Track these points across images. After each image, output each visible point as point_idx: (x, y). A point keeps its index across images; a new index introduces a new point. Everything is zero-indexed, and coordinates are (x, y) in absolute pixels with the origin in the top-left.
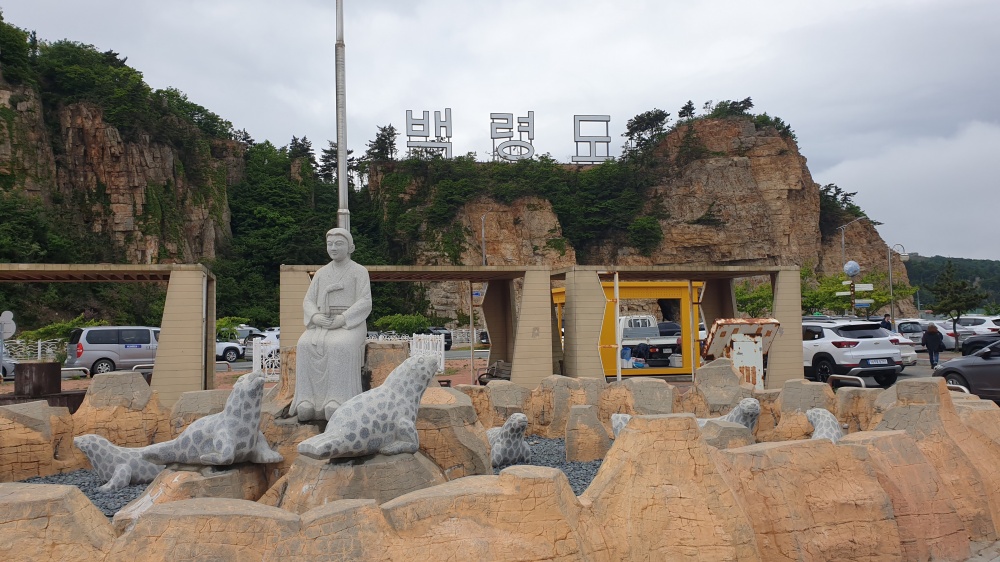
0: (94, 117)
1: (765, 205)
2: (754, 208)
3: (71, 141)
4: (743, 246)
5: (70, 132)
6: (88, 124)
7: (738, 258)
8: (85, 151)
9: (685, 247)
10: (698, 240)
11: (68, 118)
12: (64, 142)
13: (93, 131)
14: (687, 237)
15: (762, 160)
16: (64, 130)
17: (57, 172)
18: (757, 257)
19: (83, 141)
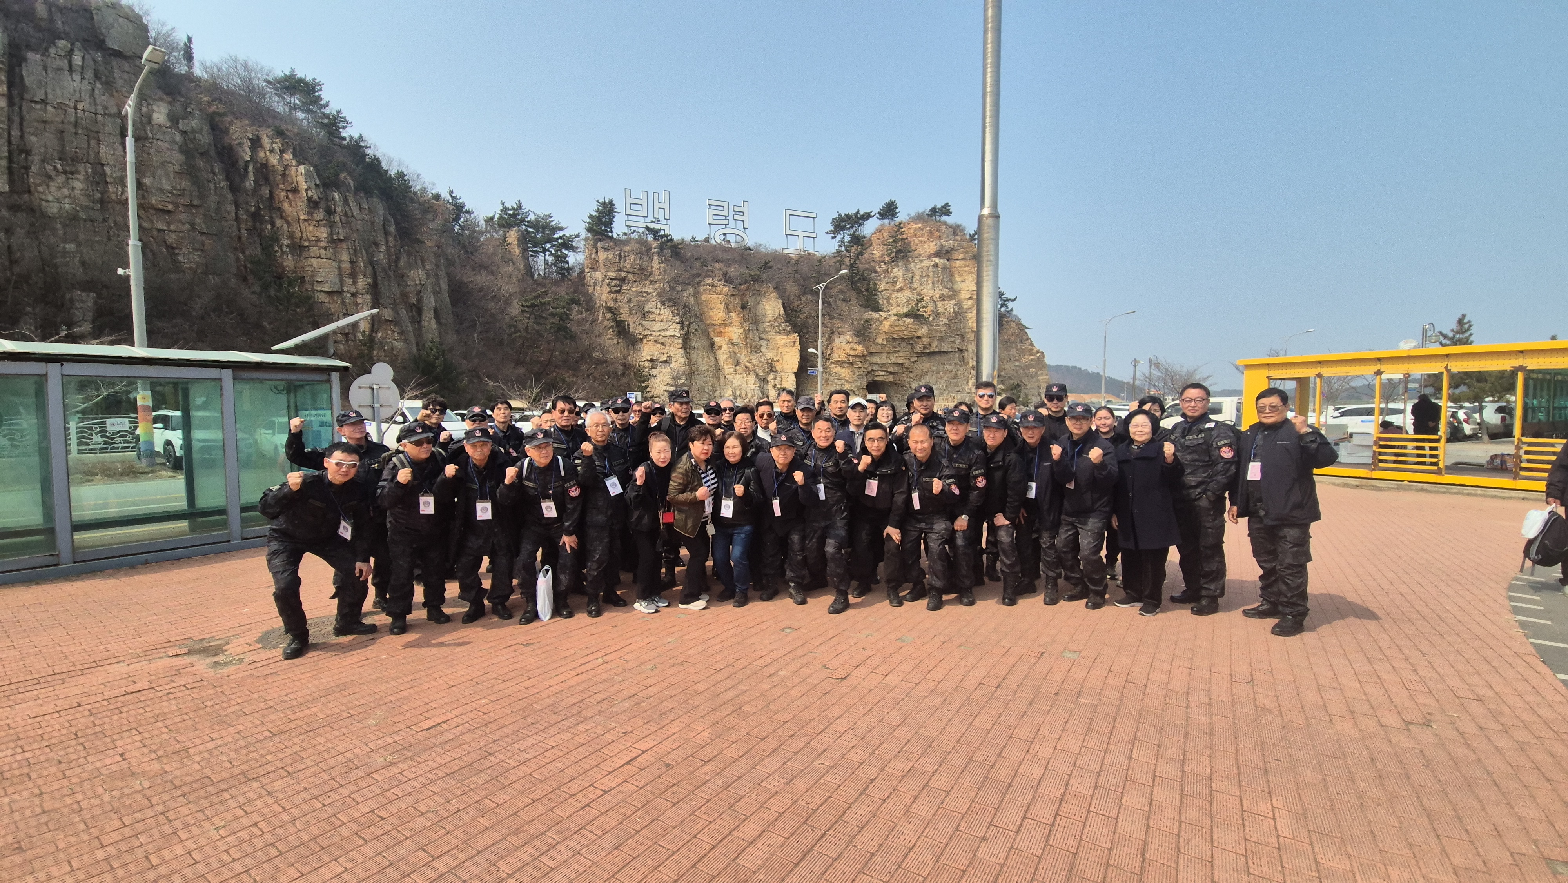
0: (282, 152)
1: (959, 304)
2: (950, 306)
3: (252, 179)
4: (941, 339)
5: (251, 168)
6: (274, 160)
7: (936, 350)
8: (271, 193)
9: (894, 338)
10: (905, 332)
11: (248, 150)
12: (243, 180)
13: (281, 169)
14: (897, 329)
15: (958, 263)
16: (241, 163)
17: (236, 213)
18: (950, 350)
19: (267, 179)
